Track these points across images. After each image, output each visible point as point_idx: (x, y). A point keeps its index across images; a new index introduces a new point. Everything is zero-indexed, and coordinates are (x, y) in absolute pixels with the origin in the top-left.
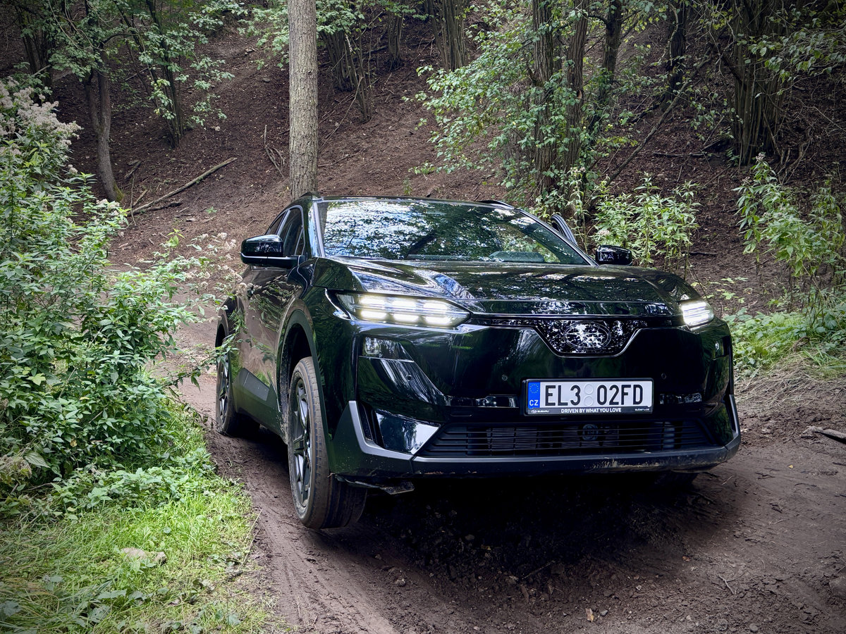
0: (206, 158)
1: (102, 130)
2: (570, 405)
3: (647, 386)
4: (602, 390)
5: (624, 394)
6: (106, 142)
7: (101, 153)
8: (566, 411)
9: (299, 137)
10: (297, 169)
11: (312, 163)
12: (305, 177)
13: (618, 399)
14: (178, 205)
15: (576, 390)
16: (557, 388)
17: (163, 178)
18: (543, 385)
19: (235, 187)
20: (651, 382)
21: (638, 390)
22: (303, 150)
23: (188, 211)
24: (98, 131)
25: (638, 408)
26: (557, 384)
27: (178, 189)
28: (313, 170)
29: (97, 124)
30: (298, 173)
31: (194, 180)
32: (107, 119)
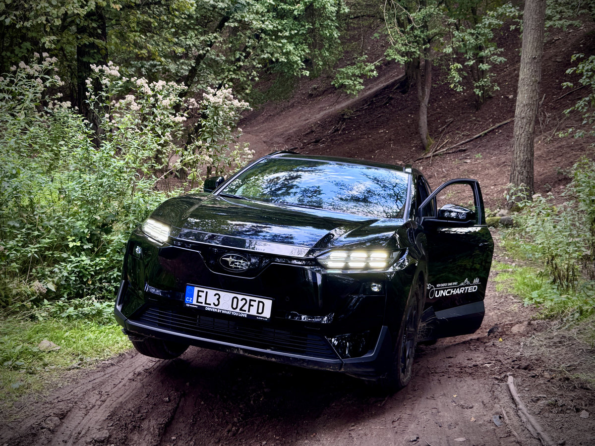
0: (496, 118)
1: (423, 99)
2: (212, 306)
3: (268, 303)
4: (235, 300)
5: (250, 305)
6: (425, 107)
7: (421, 114)
8: (209, 309)
9: (522, 105)
10: (518, 129)
11: (530, 125)
12: (523, 135)
13: (246, 308)
14: (464, 151)
15: (217, 297)
16: (205, 292)
17: (463, 131)
18: (196, 289)
19: (507, 140)
20: (271, 301)
21: (261, 305)
22: (523, 115)
23: (469, 155)
24: (420, 99)
25: (259, 317)
26: (205, 290)
27: (468, 140)
28: (530, 130)
29: (421, 94)
30: (518, 132)
31: (481, 134)
32: (427, 91)
